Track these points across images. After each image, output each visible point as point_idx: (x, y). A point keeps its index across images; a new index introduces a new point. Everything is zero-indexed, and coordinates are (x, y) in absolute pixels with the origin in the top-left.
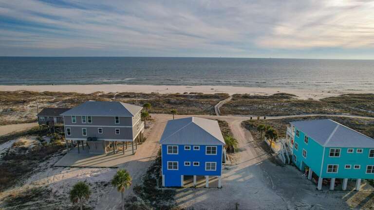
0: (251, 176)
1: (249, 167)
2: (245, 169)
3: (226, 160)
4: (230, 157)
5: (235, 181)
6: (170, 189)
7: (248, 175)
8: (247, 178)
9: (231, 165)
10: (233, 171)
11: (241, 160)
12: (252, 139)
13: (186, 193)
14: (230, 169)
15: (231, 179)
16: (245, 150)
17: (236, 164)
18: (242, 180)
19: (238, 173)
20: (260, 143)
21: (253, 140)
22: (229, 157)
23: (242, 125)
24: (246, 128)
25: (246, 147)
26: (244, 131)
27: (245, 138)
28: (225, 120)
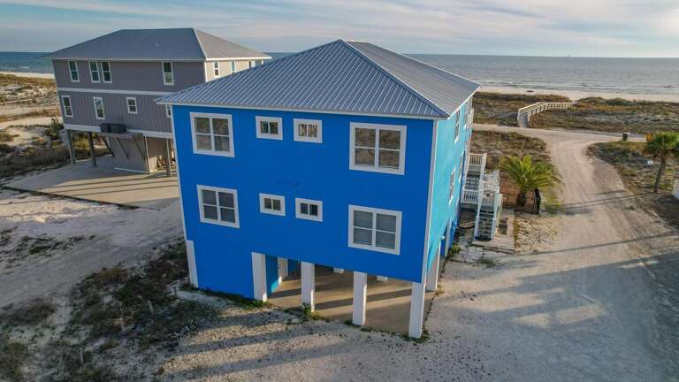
0: (593, 310)
1: (591, 271)
2: (570, 278)
3: (495, 231)
4: (517, 228)
5: (503, 320)
6: (212, 299)
7: (575, 305)
8: (566, 316)
9: (509, 253)
10: (510, 277)
11: (559, 243)
12: (619, 185)
13: (249, 333)
14: (501, 266)
15: (486, 305)
16: (585, 211)
17: (536, 252)
18: (540, 320)
19: (529, 286)
20: (650, 197)
21: (622, 188)
22: (515, 224)
23: (591, 151)
24: (602, 157)
25: (590, 204)
26: (593, 163)
27: (594, 179)
28: (539, 137)
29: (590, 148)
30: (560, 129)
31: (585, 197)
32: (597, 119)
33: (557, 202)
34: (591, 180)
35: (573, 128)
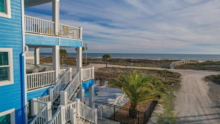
23: (207, 79)
24: (214, 81)
25: (205, 117)
26: (208, 85)
27: (209, 95)
28: (178, 72)
29: (207, 77)
30: (191, 70)
31: (200, 109)
32: (211, 66)
33: (172, 114)
34: (207, 95)
35: (197, 69)
